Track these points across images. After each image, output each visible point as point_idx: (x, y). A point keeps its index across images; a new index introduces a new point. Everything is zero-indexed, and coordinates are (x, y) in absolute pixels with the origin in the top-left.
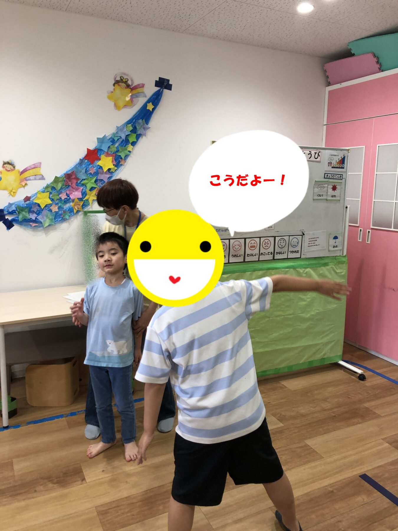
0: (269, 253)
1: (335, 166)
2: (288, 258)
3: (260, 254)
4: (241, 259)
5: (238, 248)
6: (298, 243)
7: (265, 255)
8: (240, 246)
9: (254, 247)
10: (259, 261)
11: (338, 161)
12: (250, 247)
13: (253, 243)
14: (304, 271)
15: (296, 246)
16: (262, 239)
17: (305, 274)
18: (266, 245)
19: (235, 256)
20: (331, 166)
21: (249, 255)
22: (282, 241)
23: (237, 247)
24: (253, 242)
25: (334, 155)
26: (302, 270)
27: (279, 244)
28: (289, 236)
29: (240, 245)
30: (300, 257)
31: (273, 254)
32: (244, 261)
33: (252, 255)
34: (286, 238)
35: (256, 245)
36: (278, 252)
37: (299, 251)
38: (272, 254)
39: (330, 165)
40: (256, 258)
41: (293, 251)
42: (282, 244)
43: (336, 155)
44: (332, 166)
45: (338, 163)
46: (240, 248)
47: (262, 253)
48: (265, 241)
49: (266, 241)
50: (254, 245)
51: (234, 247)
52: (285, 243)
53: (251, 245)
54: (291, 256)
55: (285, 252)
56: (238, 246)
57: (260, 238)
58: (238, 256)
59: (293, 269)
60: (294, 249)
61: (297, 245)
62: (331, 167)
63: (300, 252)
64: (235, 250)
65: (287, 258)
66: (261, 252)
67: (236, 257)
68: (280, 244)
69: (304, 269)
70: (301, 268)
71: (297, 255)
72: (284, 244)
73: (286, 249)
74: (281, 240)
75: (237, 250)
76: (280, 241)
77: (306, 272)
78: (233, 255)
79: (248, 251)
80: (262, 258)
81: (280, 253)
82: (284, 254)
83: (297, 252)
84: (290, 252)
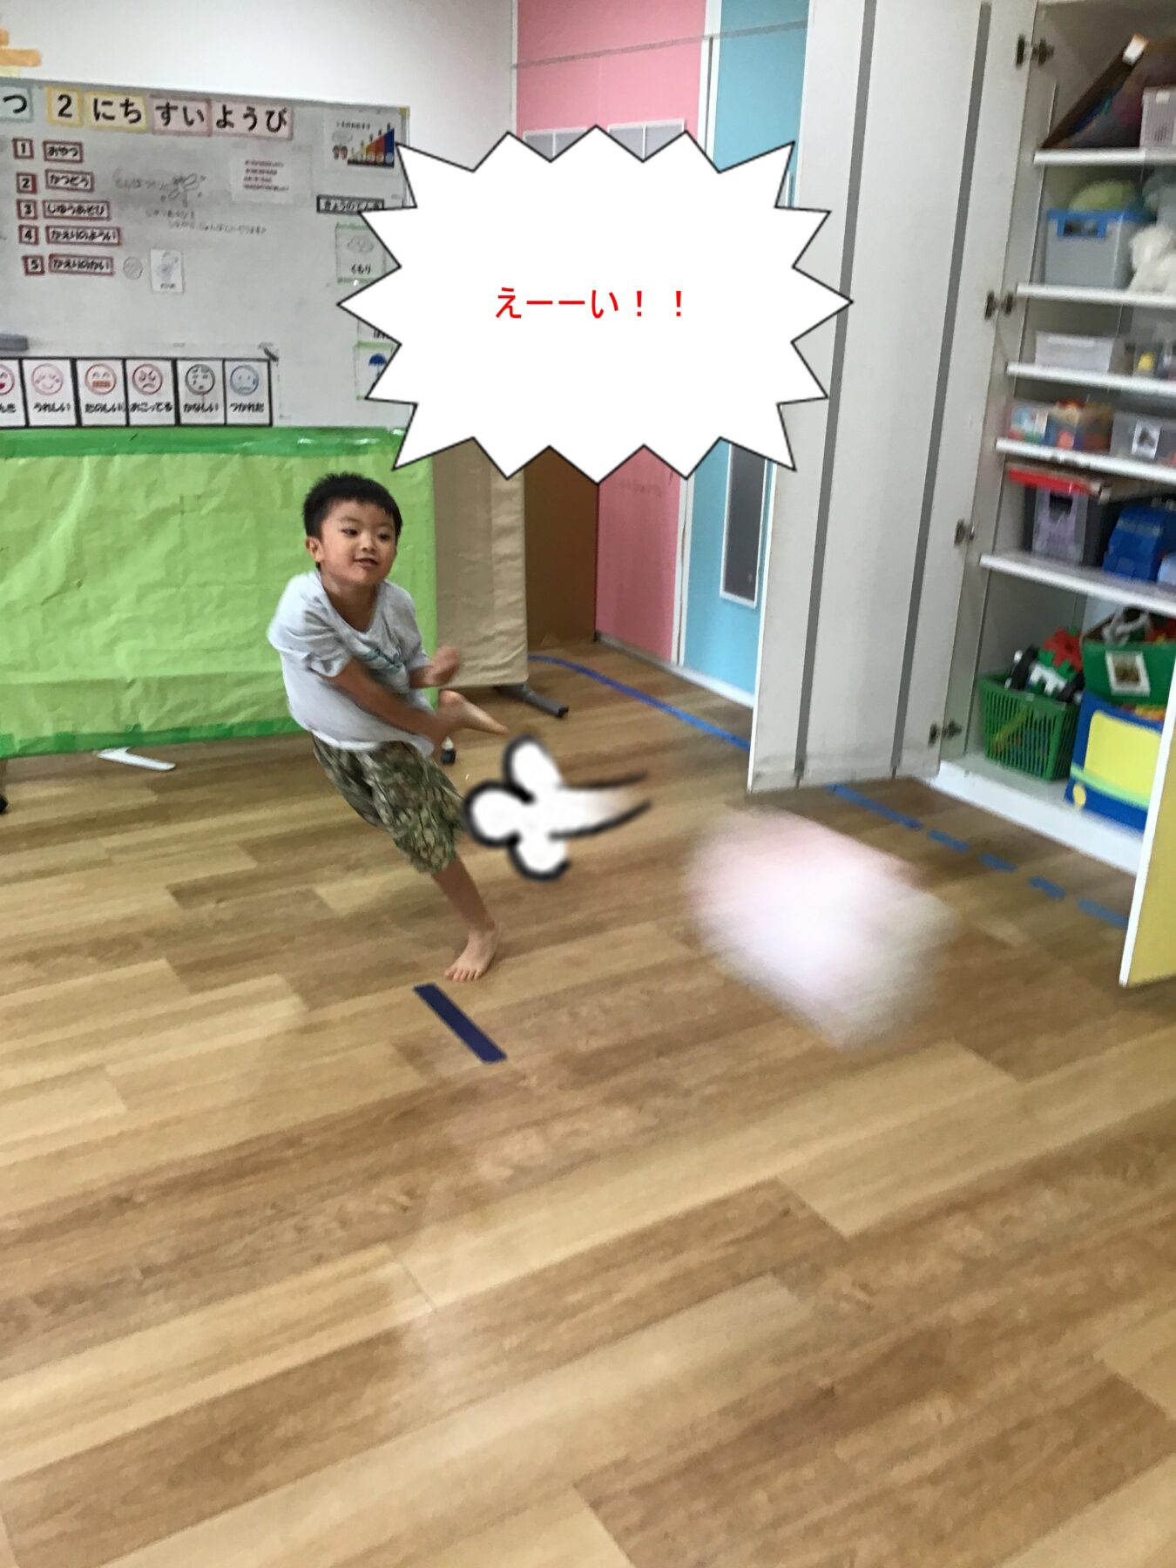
0: (160, 407)
1: (359, 159)
2: (230, 421)
3: (130, 408)
4: (69, 418)
6: (256, 382)
7: (146, 410)
8: (57, 381)
9: (107, 384)
10: (128, 425)
11: (367, 143)
13: (102, 374)
14: (284, 463)
15: (247, 391)
16: (131, 365)
17: (287, 470)
18: (147, 381)
19: (46, 407)
20: (345, 157)
21: (91, 406)
22: (199, 373)
23: (48, 382)
24: (101, 370)
25: (353, 125)
26: (276, 460)
27: (191, 380)
28: (224, 360)
30: (271, 424)
31: (173, 411)
32: (79, 425)
33: (103, 408)
34: (216, 367)
35: (111, 379)
36: (193, 404)
37: (262, 405)
38: (170, 409)
39: (341, 155)
40: (118, 418)
41: (240, 405)
42: (200, 381)
43: (358, 126)
44: (349, 156)
45: (368, 150)
46: (57, 386)
47: (135, 406)
48: (144, 369)
49: (147, 370)
50: (105, 379)
51: (38, 382)
52: (209, 380)
53: (96, 379)
54: (235, 417)
55: (213, 406)
56: (53, 381)
57: (124, 360)
58: (57, 407)
59: (243, 454)
60: (246, 400)
62: (346, 162)
63: (266, 407)
65: (221, 421)
66: (131, 402)
67: (50, 411)
68: (195, 383)
69: (281, 458)
70: (270, 455)
71: (262, 418)
72: (207, 384)
73: (216, 397)
74: (195, 369)
76: (191, 375)
77: (291, 468)
78: (37, 406)
79: (86, 397)
80: (137, 418)
81: (197, 408)
82: (212, 410)
83: (257, 409)
84: (232, 405)
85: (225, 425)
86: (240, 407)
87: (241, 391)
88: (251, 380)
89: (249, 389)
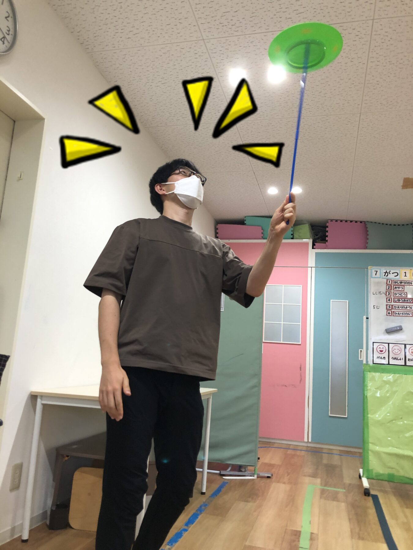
4: (402, 362)
5: (398, 352)
8: (400, 351)
12: (410, 352)
19: (395, 359)
21: (410, 359)
23: (396, 351)
29: (400, 349)
32: (405, 365)
51: (393, 350)
53: (412, 351)
56: (398, 350)
58: (398, 359)
64: (394, 353)
75: (397, 354)
79: (409, 356)
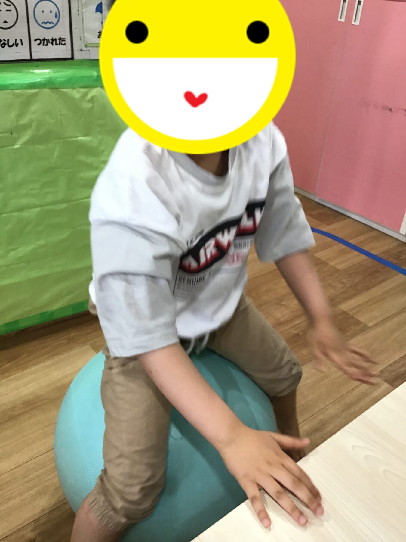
2: (34, 58)
6: (57, 16)
14: (86, 94)
15: (52, 25)
17: (89, 101)
26: (79, 92)
30: (72, 58)
37: (64, 40)
41: (44, 40)
42: (4, 14)
52: (14, 13)
54: (40, 52)
55: (19, 42)
59: (51, 89)
60: (49, 35)
61: (55, 23)
63: (68, 41)
65: (28, 57)
69: (83, 90)
70: (74, 88)
71: (62, 51)
72: (10, 17)
73: (20, 32)
77: (93, 97)
81: (2, 43)
82: (17, 45)
83: (60, 44)
84: (35, 40)
85: (31, 60)
86: (44, 42)
87: (44, 25)
88: (53, 14)
89: (52, 23)
